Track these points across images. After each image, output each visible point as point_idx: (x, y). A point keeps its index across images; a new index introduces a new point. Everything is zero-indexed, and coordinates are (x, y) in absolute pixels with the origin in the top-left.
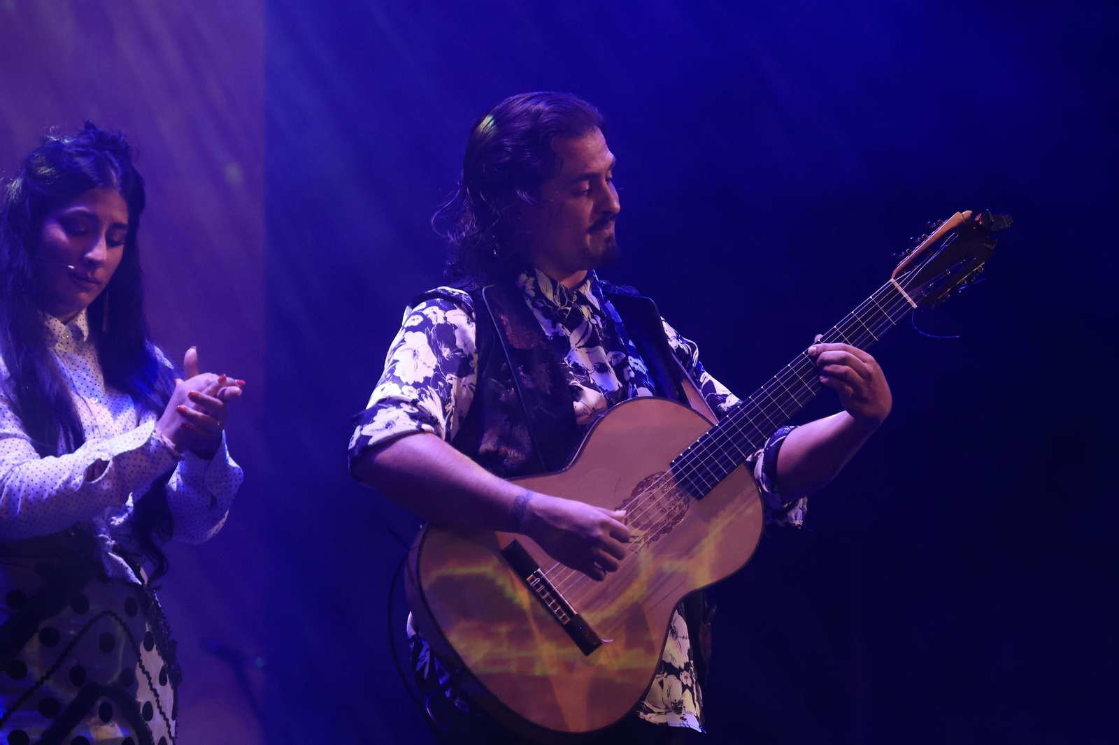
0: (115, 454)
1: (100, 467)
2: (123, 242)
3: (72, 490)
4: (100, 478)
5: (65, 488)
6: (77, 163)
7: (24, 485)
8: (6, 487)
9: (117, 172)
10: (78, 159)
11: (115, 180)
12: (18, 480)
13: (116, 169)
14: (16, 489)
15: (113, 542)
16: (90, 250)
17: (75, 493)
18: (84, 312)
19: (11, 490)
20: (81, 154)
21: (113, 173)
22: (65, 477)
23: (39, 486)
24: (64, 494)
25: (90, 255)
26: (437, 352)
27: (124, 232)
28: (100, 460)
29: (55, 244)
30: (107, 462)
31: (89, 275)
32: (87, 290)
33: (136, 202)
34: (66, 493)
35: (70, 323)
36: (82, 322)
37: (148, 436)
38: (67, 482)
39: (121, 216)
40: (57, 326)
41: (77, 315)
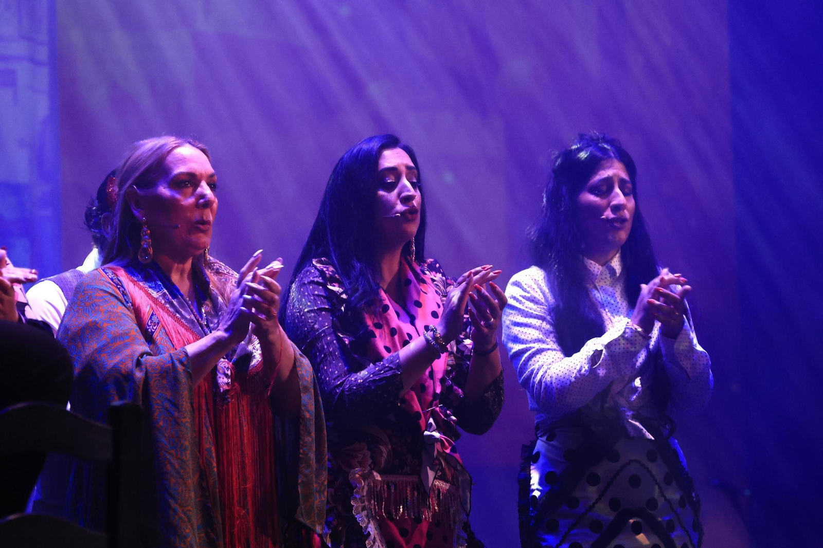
0: (606, 343)
1: (598, 355)
3: (584, 375)
4: (600, 362)
5: (580, 375)
7: (554, 379)
8: (543, 383)
12: (549, 376)
14: (549, 383)
15: (630, 412)
17: (587, 376)
18: (618, 255)
19: (546, 384)
22: (578, 368)
23: (562, 377)
24: (580, 379)
28: (596, 350)
30: (602, 351)
34: (581, 378)
35: (607, 265)
36: (616, 264)
37: (624, 327)
38: (580, 370)
40: (595, 267)
41: (612, 258)
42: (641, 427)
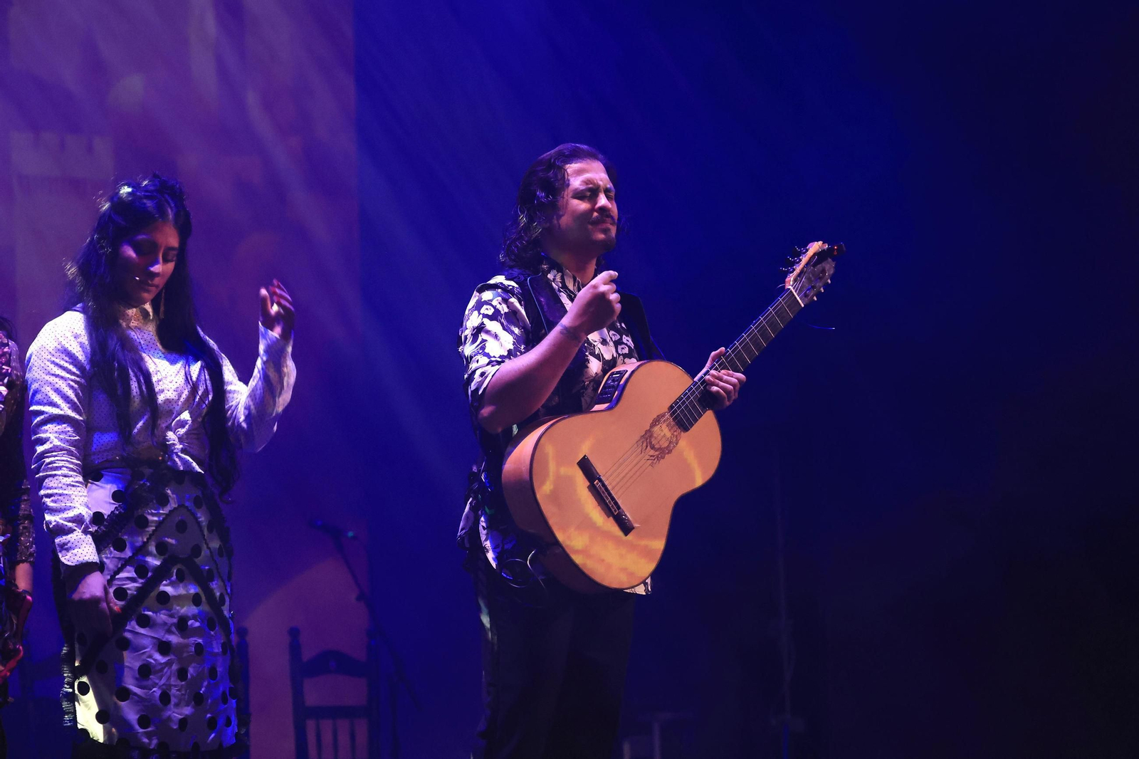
2: (175, 259)
6: (145, 204)
9: (172, 211)
10: (145, 201)
11: (171, 217)
13: (171, 208)
15: (181, 446)
16: (152, 266)
18: (149, 301)
20: (147, 197)
21: (169, 210)
25: (152, 269)
26: (512, 333)
27: (175, 252)
29: (129, 259)
31: (150, 282)
32: (148, 291)
33: (184, 231)
35: (141, 309)
36: (148, 307)
39: (174, 241)
41: (145, 304)
42: (191, 460)
